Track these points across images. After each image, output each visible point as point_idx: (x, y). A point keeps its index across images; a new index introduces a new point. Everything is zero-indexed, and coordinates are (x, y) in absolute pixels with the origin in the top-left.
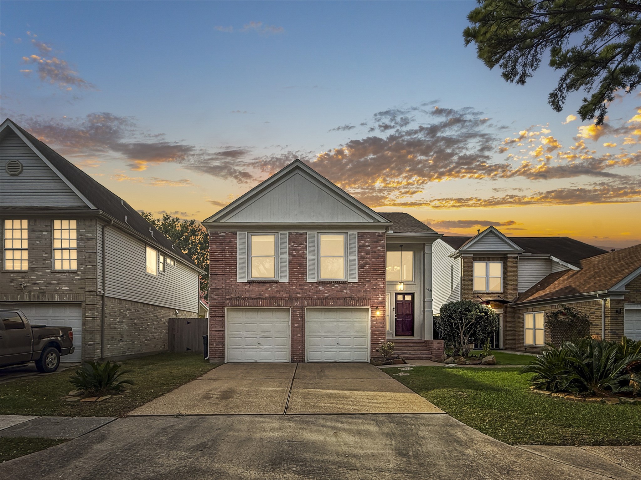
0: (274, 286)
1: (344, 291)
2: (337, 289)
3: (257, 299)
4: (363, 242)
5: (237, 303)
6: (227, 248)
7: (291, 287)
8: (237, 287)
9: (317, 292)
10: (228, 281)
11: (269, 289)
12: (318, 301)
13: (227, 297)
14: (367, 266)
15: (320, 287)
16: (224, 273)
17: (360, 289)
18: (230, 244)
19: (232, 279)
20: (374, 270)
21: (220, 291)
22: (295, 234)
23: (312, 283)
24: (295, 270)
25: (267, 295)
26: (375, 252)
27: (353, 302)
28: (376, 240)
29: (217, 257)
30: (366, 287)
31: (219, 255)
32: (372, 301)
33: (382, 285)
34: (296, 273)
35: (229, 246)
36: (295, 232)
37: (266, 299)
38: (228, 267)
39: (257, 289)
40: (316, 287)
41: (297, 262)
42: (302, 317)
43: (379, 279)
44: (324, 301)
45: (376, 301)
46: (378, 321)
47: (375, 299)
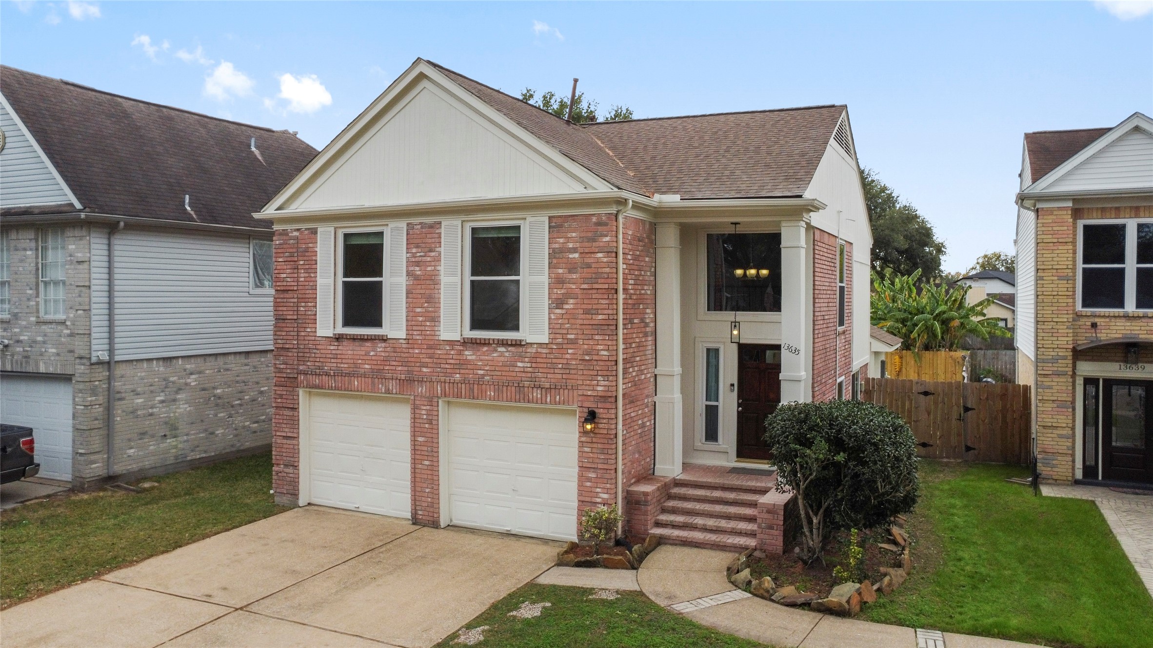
0: (381, 346)
1: (519, 364)
2: (502, 359)
3: (349, 375)
4: (561, 240)
5: (317, 381)
6: (301, 263)
7: (411, 351)
8: (318, 347)
9: (463, 364)
10: (303, 334)
11: (372, 353)
12: (463, 386)
13: (301, 368)
14: (571, 301)
15: (467, 353)
16: (295, 317)
17: (554, 361)
18: (307, 254)
19: (309, 330)
20: (587, 312)
21: (290, 354)
22: (419, 227)
23: (451, 343)
24: (418, 310)
25: (367, 366)
26: (589, 266)
27: (537, 394)
28: (590, 234)
30: (568, 356)
31: (289, 279)
32: (580, 392)
33: (605, 353)
34: (421, 319)
35: (305, 258)
36: (421, 223)
37: (364, 376)
38: (303, 304)
39: (350, 352)
40: (460, 353)
41: (422, 291)
42: (433, 421)
43: (597, 337)
44: (476, 386)
45: (589, 393)
46: (595, 445)
47: (587, 388)
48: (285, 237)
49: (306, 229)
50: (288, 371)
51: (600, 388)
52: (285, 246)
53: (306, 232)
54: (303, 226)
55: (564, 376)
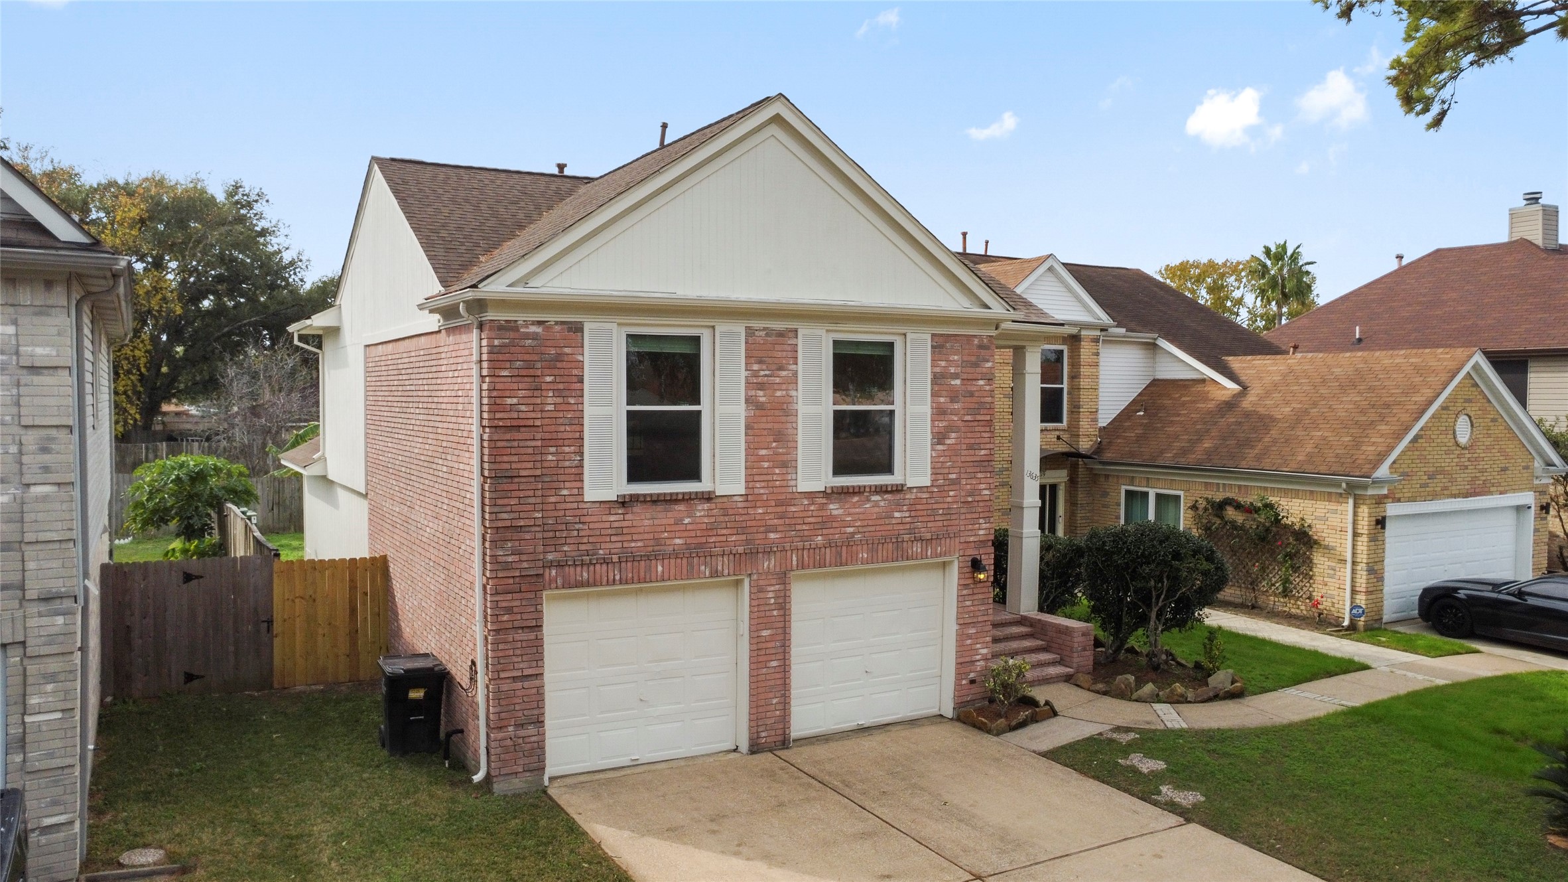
0: (701, 509)
1: (897, 515)
2: (876, 510)
3: (648, 558)
4: (943, 364)
5: (585, 574)
6: (549, 379)
7: (751, 511)
8: (587, 519)
9: (826, 522)
10: (552, 499)
11: (687, 521)
12: (828, 550)
13: (550, 557)
14: (953, 435)
15: (831, 506)
16: (538, 472)
17: (935, 506)
18: (559, 365)
19: (565, 492)
20: (971, 447)
21: (527, 536)
22: (763, 333)
23: (811, 495)
24: (763, 452)
25: (678, 541)
26: (971, 394)
27: (917, 548)
28: (973, 359)
29: (515, 415)
30: (949, 499)
31: (523, 408)
32: (962, 540)
33: (987, 492)
34: (766, 465)
35: (556, 372)
36: (765, 329)
37: (675, 555)
38: (553, 450)
39: (647, 522)
40: (822, 507)
41: (769, 426)
42: (783, 605)
43: (979, 475)
44: (844, 548)
45: (972, 539)
46: (976, 597)
47: (970, 533)
48: (512, 334)
49: (557, 323)
50: (525, 565)
51: (981, 532)
52: (513, 349)
53: (557, 328)
54: (551, 318)
55: (945, 523)
